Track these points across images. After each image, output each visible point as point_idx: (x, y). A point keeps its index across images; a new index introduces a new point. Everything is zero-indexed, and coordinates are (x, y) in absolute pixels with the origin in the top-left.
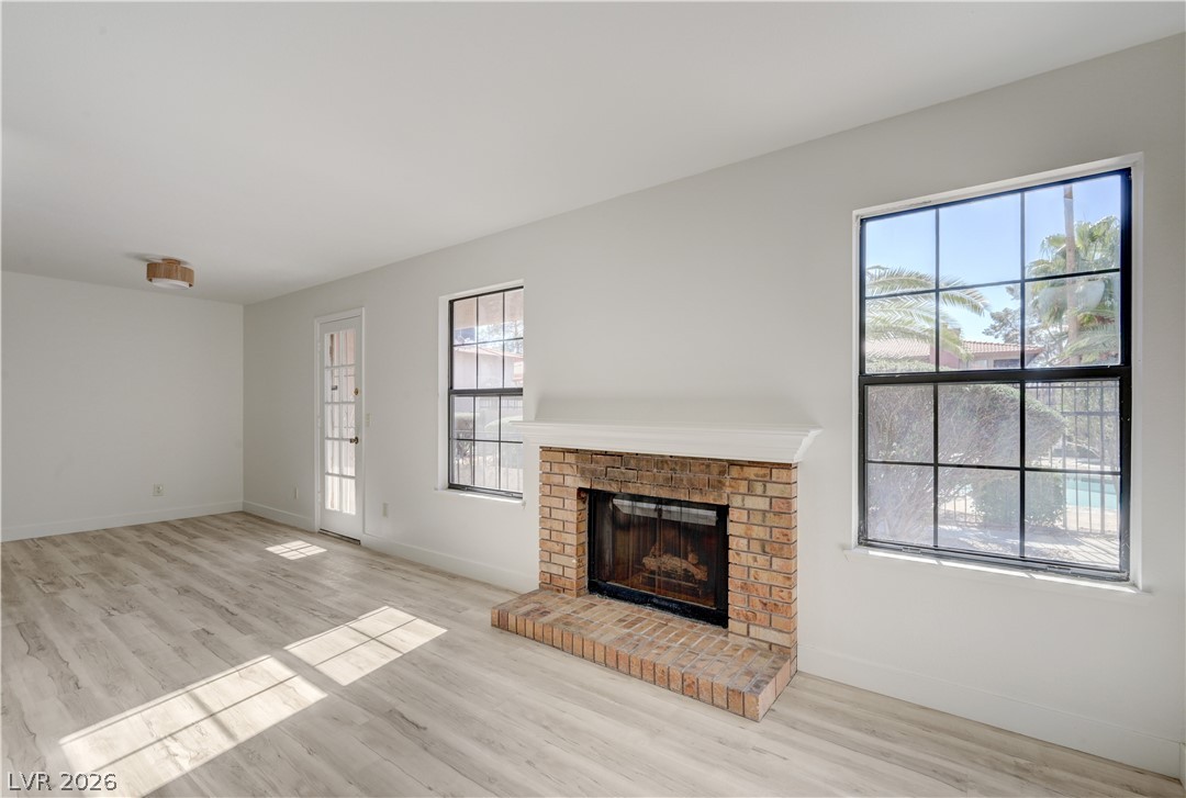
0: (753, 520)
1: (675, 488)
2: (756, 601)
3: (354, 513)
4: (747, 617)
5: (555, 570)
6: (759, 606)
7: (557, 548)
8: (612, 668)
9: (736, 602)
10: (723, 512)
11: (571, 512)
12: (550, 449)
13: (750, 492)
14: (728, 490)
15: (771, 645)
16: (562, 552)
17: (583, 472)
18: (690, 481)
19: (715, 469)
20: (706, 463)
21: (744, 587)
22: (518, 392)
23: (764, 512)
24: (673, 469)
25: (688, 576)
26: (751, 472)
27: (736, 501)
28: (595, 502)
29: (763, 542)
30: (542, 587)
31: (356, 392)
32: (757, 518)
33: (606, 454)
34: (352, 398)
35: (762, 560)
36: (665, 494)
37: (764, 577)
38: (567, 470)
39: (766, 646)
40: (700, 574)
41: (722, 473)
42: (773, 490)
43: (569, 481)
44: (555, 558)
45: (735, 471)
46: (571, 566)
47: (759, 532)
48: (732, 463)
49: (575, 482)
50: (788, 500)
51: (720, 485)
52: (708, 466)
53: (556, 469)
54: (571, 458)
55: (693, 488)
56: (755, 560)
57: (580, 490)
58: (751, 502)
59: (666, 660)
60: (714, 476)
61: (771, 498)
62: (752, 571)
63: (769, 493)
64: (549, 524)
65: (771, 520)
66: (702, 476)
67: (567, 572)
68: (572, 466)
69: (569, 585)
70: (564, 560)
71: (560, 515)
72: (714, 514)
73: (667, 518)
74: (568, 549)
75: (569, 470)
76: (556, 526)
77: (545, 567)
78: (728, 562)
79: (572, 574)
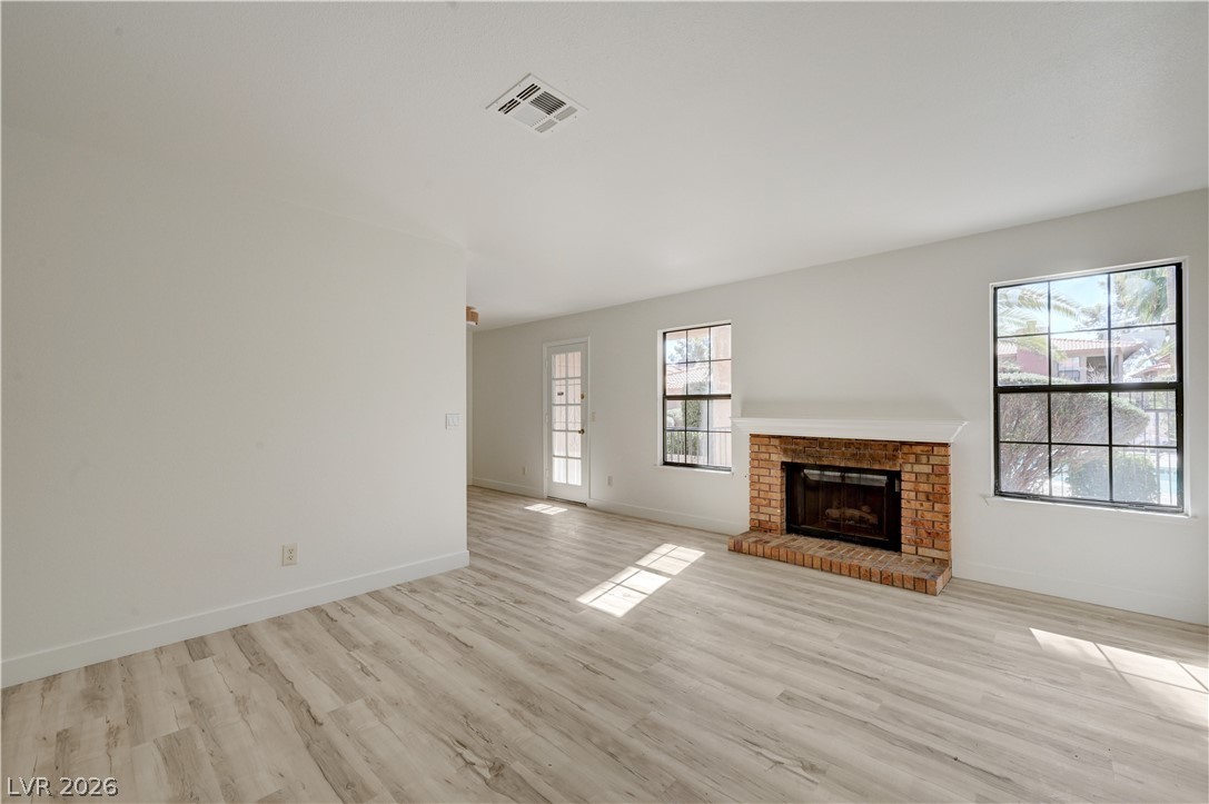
0: (919, 480)
1: (858, 461)
2: (922, 532)
3: (579, 483)
4: (916, 542)
5: (763, 517)
6: (925, 535)
7: (764, 502)
8: (827, 571)
9: (907, 532)
10: (895, 476)
11: (776, 478)
12: (758, 436)
13: (917, 461)
14: (901, 461)
15: (934, 559)
16: (769, 505)
17: (785, 451)
18: (871, 456)
19: (890, 447)
20: (884, 444)
21: (914, 523)
22: (729, 396)
23: (928, 474)
24: (859, 449)
25: (861, 520)
26: (918, 449)
27: (908, 468)
28: (792, 471)
29: (927, 495)
30: (753, 529)
31: (582, 397)
32: (924, 478)
33: (804, 438)
34: (578, 400)
35: (927, 505)
36: (851, 464)
37: (929, 516)
38: (772, 450)
39: (930, 560)
40: (872, 519)
41: (896, 450)
42: (933, 460)
43: (774, 457)
44: (762, 509)
45: (906, 449)
46: (776, 514)
47: (925, 487)
48: (903, 443)
49: (778, 457)
50: (946, 467)
51: (894, 458)
52: (886, 446)
53: (763, 449)
54: (776, 442)
55: (873, 459)
56: (922, 505)
57: (783, 463)
58: (917, 468)
59: (866, 564)
60: (890, 452)
61: (933, 465)
62: (919, 513)
63: (931, 462)
64: (757, 486)
65: (933, 479)
66: (880, 452)
67: (773, 519)
68: (776, 447)
69: (774, 527)
70: (770, 510)
71: (767, 480)
72: (885, 478)
73: (848, 481)
74: (773, 503)
75: (774, 450)
76: (764, 487)
77: (755, 516)
78: (901, 507)
79: (777, 519)
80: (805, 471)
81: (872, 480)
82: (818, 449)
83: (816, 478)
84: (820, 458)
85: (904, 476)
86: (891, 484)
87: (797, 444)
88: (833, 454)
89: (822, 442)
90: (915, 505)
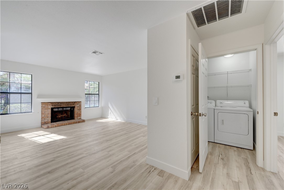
1: (68, 106)
2: (78, 115)
5: (46, 121)
7: (46, 117)
9: (76, 116)
10: (74, 107)
11: (49, 111)
12: (43, 103)
13: (77, 104)
16: (48, 118)
17: (52, 105)
20: (72, 102)
24: (68, 103)
25: (65, 116)
26: (77, 103)
27: (76, 106)
28: (52, 109)
30: (42, 124)
33: (57, 102)
35: (79, 111)
36: (67, 106)
37: (79, 112)
39: (79, 119)
40: (67, 116)
41: (74, 103)
42: (80, 104)
44: (46, 119)
45: (76, 103)
47: (78, 108)
48: (75, 102)
49: (50, 107)
51: (74, 104)
53: (46, 105)
54: (50, 104)
55: (71, 105)
57: (51, 108)
58: (77, 106)
60: (73, 103)
65: (80, 107)
67: (49, 120)
69: (49, 122)
70: (48, 119)
71: (47, 112)
73: (64, 110)
74: (49, 117)
75: (49, 105)
76: (46, 114)
77: (43, 121)
78: (75, 112)
79: (50, 120)
80: (54, 109)
81: (68, 109)
83: (57, 110)
84: (61, 106)
85: (76, 107)
86: (71, 109)
88: (63, 105)
89: (61, 103)
90: (77, 111)
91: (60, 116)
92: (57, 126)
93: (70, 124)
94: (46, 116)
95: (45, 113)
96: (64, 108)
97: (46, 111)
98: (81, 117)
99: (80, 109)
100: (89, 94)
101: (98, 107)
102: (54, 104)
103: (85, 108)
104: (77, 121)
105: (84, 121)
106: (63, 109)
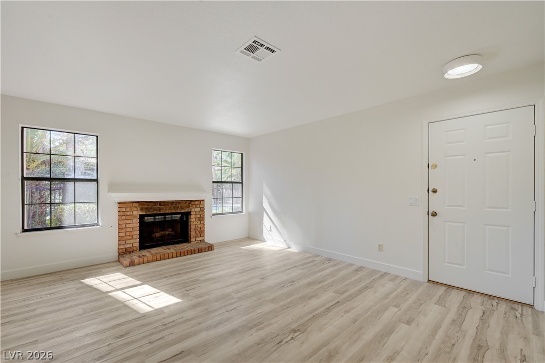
0: (196, 214)
1: (176, 210)
2: (197, 232)
5: (127, 246)
7: (129, 238)
9: (193, 234)
10: (189, 214)
11: (136, 223)
12: (123, 203)
13: (196, 207)
14: (191, 208)
15: (200, 241)
16: (132, 238)
17: (142, 209)
18: (181, 207)
19: (188, 203)
20: (185, 202)
21: (195, 230)
23: (199, 211)
24: (176, 204)
25: (169, 235)
26: (196, 203)
27: (193, 210)
28: (142, 217)
29: (199, 218)
30: (119, 254)
32: (198, 213)
33: (152, 202)
35: (199, 222)
36: (173, 211)
37: (199, 226)
38: (134, 209)
40: (173, 233)
41: (189, 204)
42: (201, 206)
43: (135, 213)
44: (127, 242)
45: (192, 203)
46: (136, 242)
47: (198, 216)
48: (191, 201)
49: (137, 213)
50: (203, 208)
51: (189, 206)
52: (186, 202)
53: (128, 209)
54: (137, 205)
55: (182, 208)
56: (197, 222)
57: (140, 215)
58: (196, 209)
61: (200, 208)
62: (196, 225)
64: (123, 230)
65: (201, 213)
66: (184, 205)
67: (134, 245)
68: (136, 208)
69: (135, 249)
70: (132, 241)
71: (131, 226)
72: (180, 215)
73: (167, 219)
74: (135, 237)
75: (135, 209)
76: (128, 230)
77: (122, 247)
78: (191, 225)
79: (137, 245)
80: (146, 218)
81: (175, 217)
82: (158, 206)
83: (152, 220)
84: (160, 210)
85: (192, 213)
86: (181, 218)
87: (148, 205)
88: (166, 208)
89: (160, 203)
90: (195, 223)
91: (158, 235)
92: (152, 261)
93: (181, 256)
94: (128, 234)
95: (126, 228)
96: (167, 216)
97: (128, 222)
98: (203, 236)
99: (201, 219)
100: (222, 182)
101: (240, 212)
102: (146, 206)
103: (213, 215)
104: (197, 249)
105: (210, 248)
106: (165, 218)
